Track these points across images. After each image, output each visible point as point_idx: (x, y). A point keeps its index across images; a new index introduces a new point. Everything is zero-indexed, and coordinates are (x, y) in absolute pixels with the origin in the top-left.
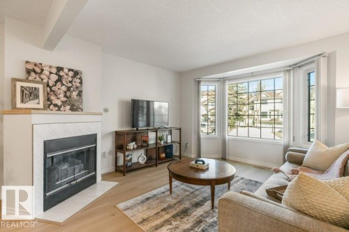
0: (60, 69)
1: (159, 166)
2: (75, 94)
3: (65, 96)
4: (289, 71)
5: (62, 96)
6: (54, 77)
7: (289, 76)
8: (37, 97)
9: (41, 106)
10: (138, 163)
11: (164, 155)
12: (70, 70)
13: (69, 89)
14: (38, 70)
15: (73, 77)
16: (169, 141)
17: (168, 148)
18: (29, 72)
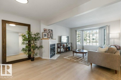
0: (49, 30)
1: (67, 52)
2: (52, 35)
3: (50, 36)
4: (100, 29)
5: (50, 35)
6: (48, 32)
7: (100, 30)
8: (46, 36)
9: (47, 38)
10: (62, 51)
11: (68, 50)
12: (51, 30)
13: (51, 34)
14: (46, 30)
15: (51, 31)
16: (69, 46)
17: (69, 48)
18: (45, 31)
